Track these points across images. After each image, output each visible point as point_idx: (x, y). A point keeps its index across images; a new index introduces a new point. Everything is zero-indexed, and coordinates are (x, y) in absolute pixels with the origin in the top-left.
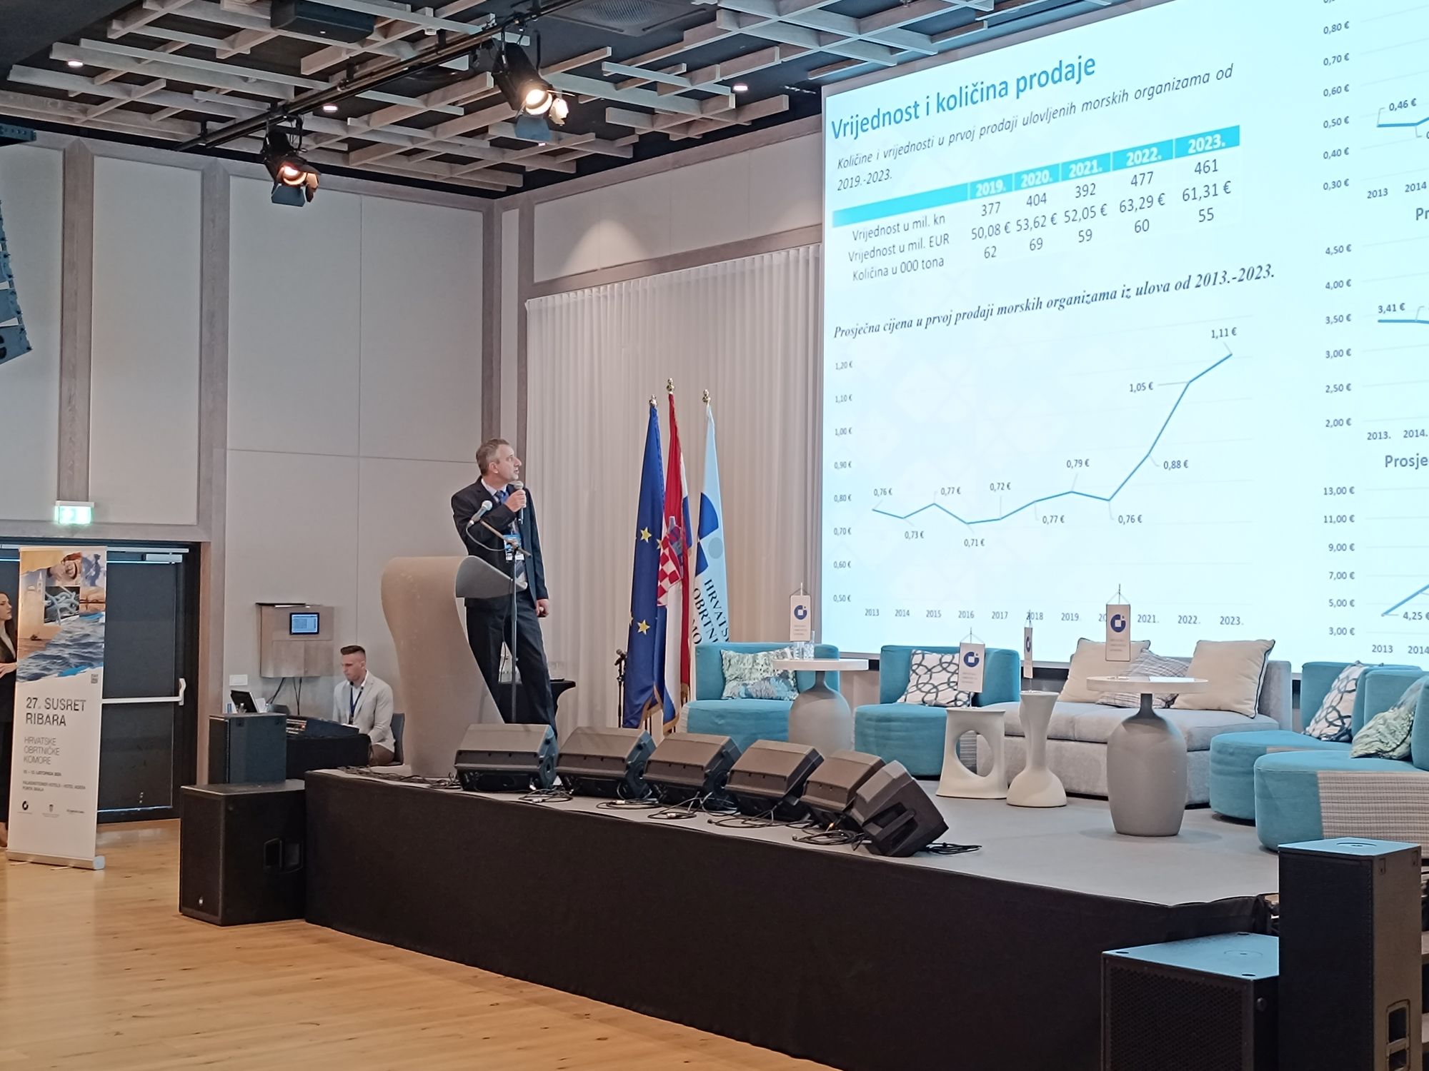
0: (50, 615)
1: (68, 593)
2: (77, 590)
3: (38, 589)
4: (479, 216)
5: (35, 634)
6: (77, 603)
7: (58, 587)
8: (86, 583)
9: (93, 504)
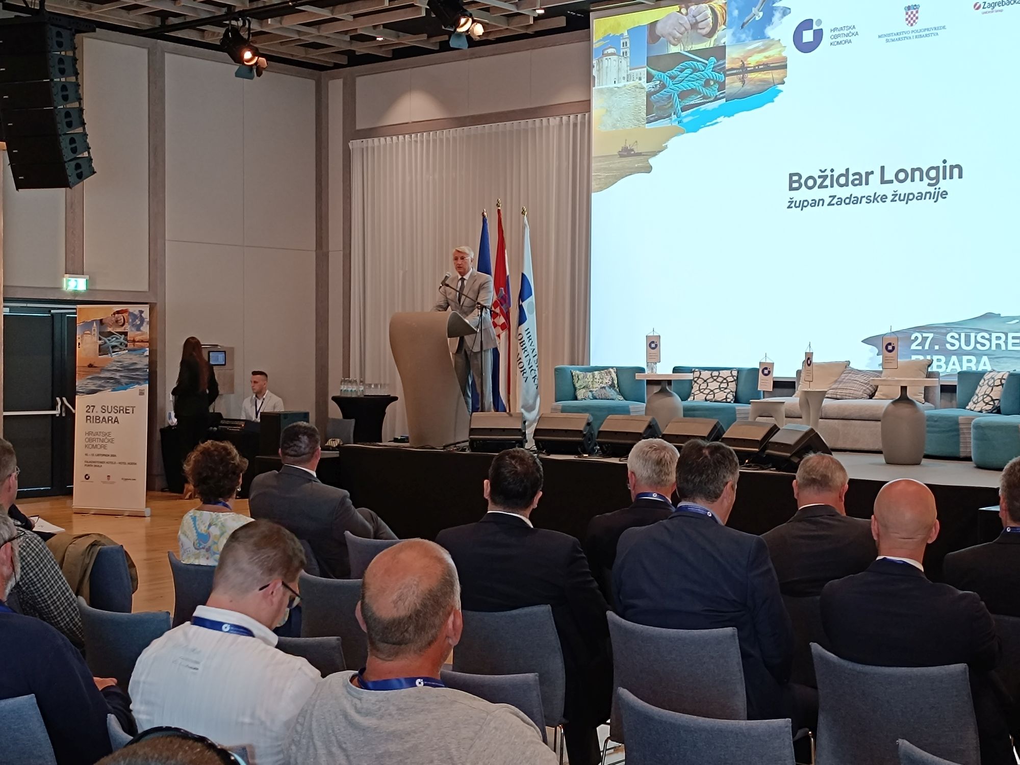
0: (103, 350)
1: (118, 336)
2: (126, 334)
3: (93, 333)
4: (312, 83)
5: (92, 363)
6: (126, 342)
7: (110, 332)
8: (133, 329)
9: (88, 277)
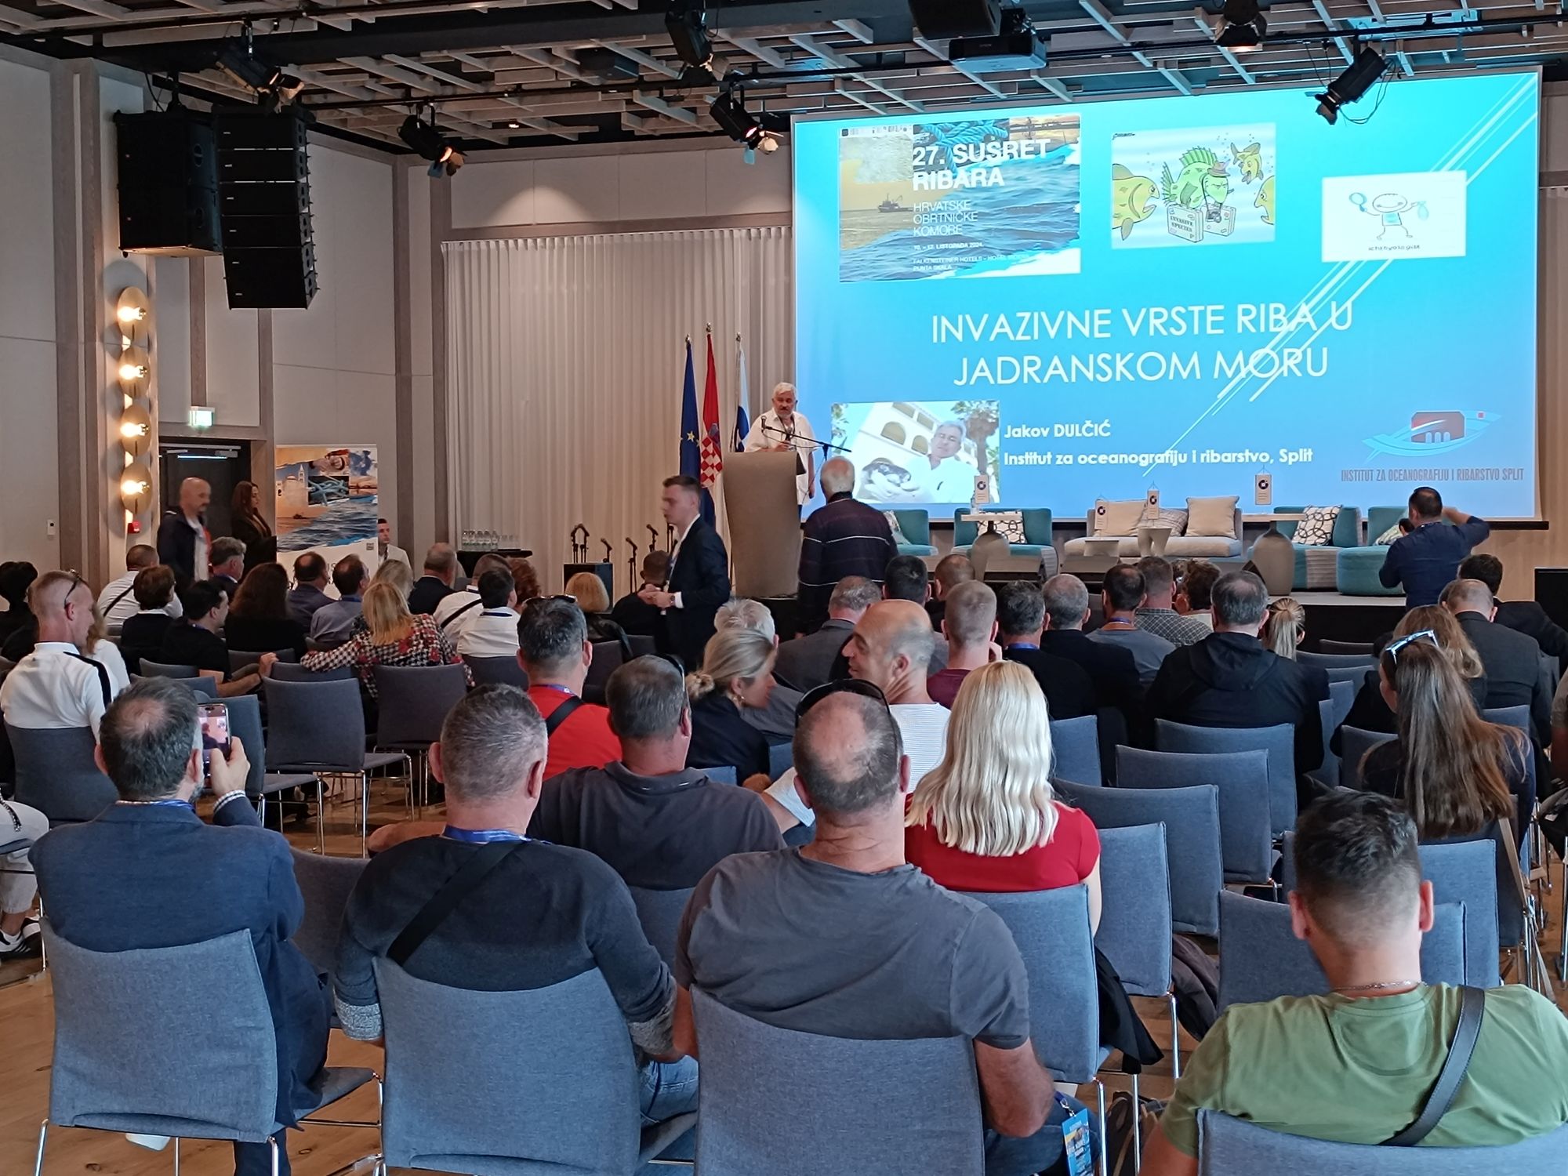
0: (313, 498)
2: (346, 479)
3: (300, 478)
5: (299, 514)
8: (356, 473)
